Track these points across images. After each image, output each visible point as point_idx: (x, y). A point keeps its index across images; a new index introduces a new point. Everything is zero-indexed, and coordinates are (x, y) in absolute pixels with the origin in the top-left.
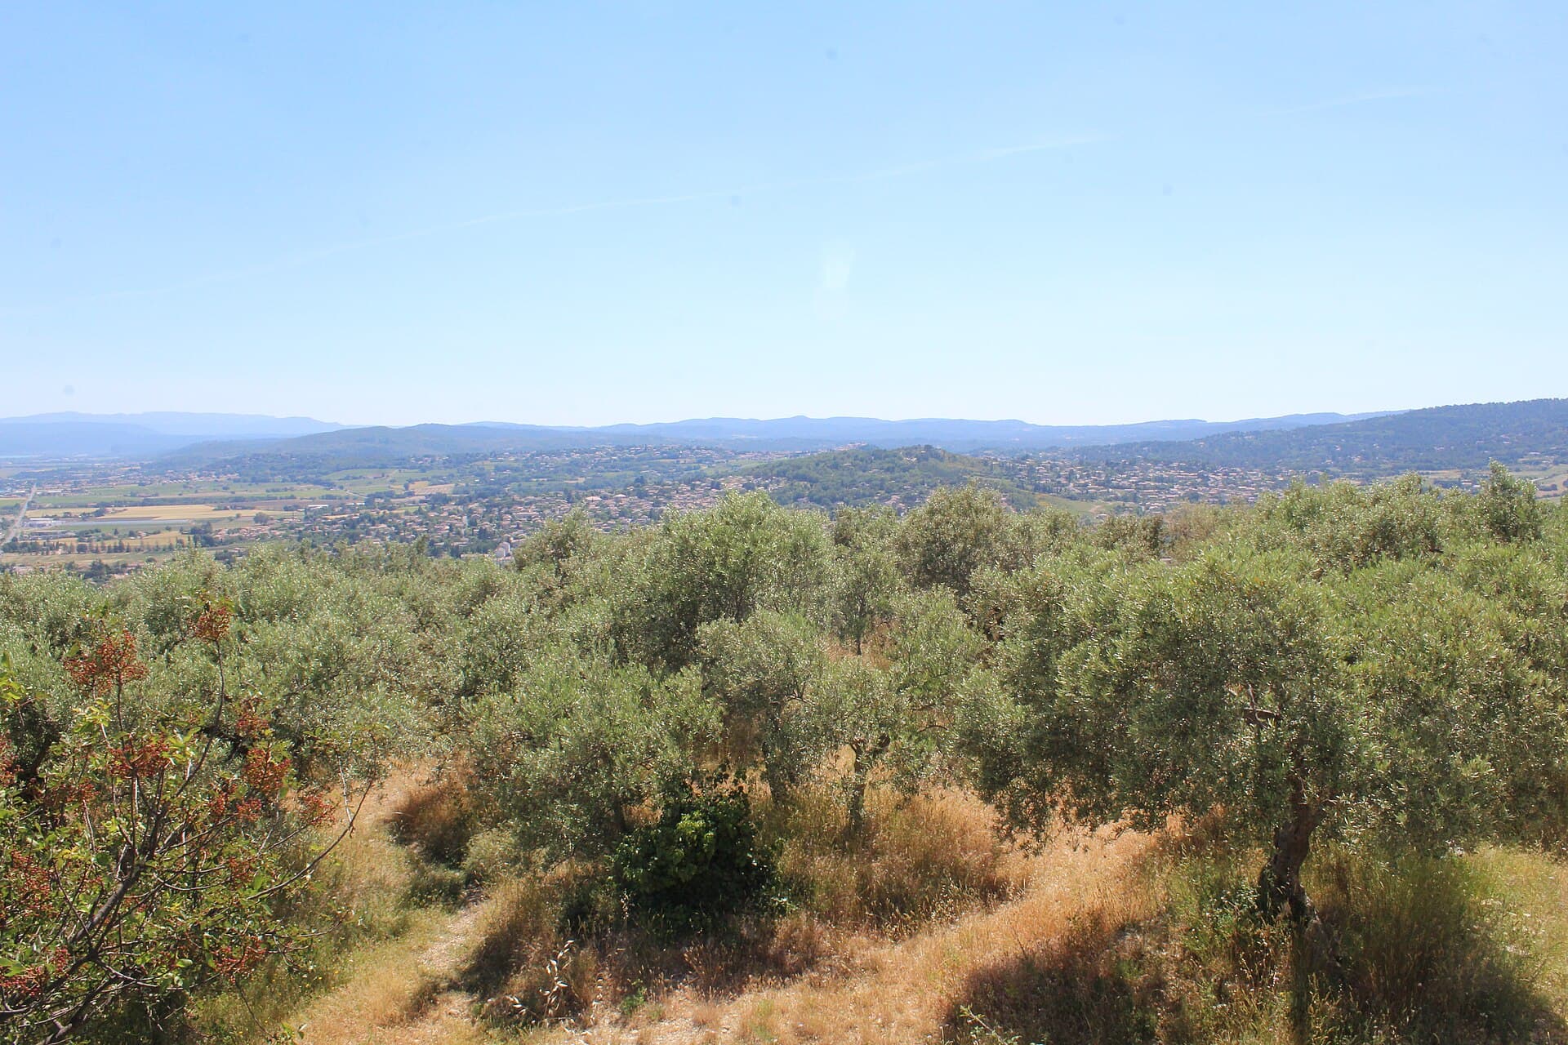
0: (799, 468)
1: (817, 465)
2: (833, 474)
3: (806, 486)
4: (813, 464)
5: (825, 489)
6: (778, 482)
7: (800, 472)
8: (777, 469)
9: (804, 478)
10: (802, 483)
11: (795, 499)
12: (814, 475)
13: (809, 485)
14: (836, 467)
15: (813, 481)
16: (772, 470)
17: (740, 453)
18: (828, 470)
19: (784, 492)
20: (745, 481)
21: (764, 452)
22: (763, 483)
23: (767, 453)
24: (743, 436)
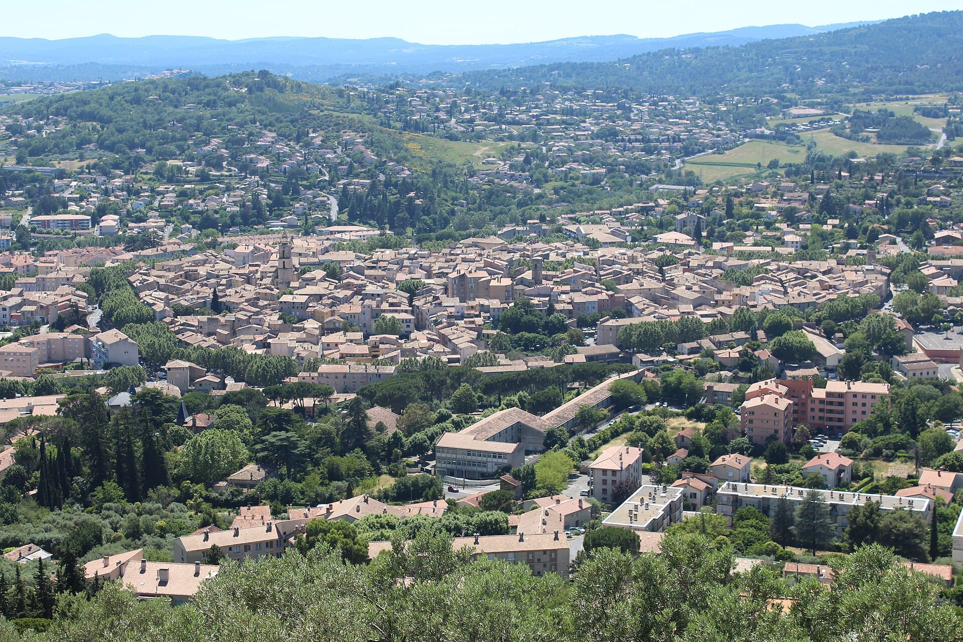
0: (86, 103)
1: (112, 98)
2: (134, 112)
3: (94, 129)
4: (107, 97)
5: (120, 131)
6: (56, 123)
7: (87, 108)
8: (55, 106)
9: (91, 117)
10: (89, 124)
11: (79, 146)
12: (105, 112)
13: (98, 127)
14: (137, 101)
15: (105, 121)
16: (48, 107)
17: (13, 85)
18: (126, 105)
19: (64, 137)
20: (10, 121)
21: (47, 82)
22: (35, 124)
23: (51, 85)
24: (25, 63)
